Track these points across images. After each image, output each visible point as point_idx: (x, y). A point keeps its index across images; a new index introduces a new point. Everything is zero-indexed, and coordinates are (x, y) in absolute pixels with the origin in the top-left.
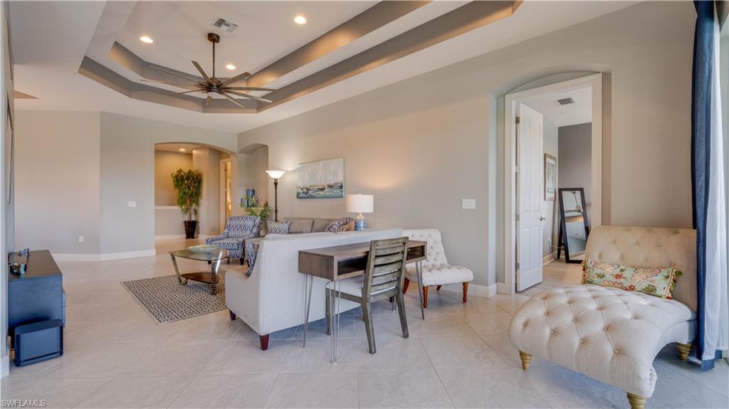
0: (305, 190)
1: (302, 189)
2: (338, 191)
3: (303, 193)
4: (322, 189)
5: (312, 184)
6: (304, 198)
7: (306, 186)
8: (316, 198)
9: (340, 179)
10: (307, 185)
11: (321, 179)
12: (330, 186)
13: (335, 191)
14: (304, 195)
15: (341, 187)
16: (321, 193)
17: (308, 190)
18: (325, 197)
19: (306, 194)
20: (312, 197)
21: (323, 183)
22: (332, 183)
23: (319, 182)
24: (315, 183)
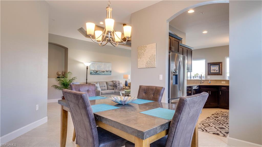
0: (95, 72)
1: (93, 71)
2: (110, 73)
3: (94, 72)
4: (104, 72)
5: (99, 69)
6: (95, 74)
7: (96, 70)
9: (110, 69)
11: (103, 68)
12: (107, 71)
13: (109, 73)
14: (95, 73)
15: (111, 72)
16: (103, 73)
17: (97, 72)
18: (105, 75)
19: (96, 73)
20: (99, 74)
21: (104, 70)
22: (108, 70)
23: (102, 69)
24: (100, 69)
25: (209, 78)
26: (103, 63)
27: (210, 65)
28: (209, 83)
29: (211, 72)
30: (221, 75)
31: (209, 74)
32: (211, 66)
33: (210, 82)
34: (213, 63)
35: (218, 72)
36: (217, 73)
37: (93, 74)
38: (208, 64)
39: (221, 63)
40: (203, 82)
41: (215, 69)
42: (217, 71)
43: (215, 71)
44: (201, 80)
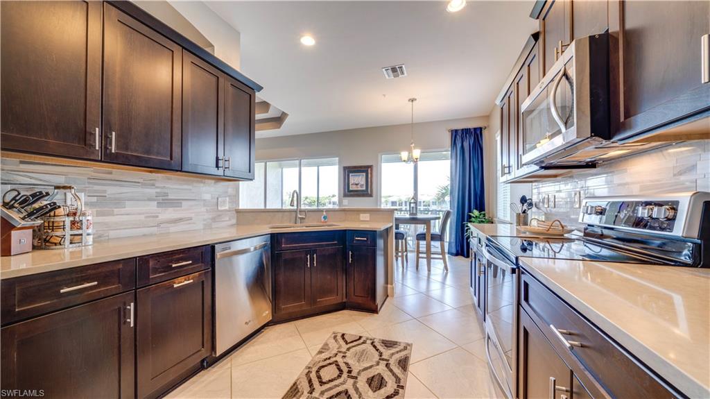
25: (347, 204)
27: (348, 171)
28: (323, 220)
29: (351, 189)
30: (371, 196)
31: (345, 195)
32: (351, 174)
33: (325, 218)
34: (355, 167)
35: (364, 188)
36: (363, 191)
38: (345, 168)
39: (371, 167)
40: (303, 218)
41: (358, 180)
42: (362, 186)
43: (359, 186)
44: (295, 211)
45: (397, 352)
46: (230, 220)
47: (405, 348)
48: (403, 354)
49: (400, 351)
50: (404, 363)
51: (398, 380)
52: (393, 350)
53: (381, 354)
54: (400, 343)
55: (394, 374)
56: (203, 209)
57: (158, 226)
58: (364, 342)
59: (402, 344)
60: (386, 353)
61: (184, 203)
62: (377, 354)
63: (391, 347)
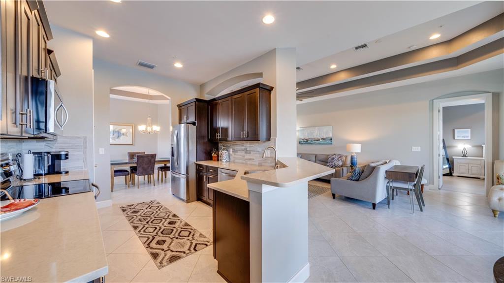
0: (305, 140)
2: (329, 142)
4: (318, 140)
5: (310, 137)
8: (313, 144)
9: (330, 135)
10: (307, 138)
11: (317, 135)
12: (323, 139)
13: (327, 141)
14: (304, 143)
15: (331, 139)
16: (317, 142)
17: (307, 140)
18: (320, 144)
19: (306, 142)
20: (311, 144)
21: (318, 137)
22: (325, 137)
23: (315, 137)
24: (312, 137)
26: (317, 128)
37: (302, 144)
45: (164, 258)
46: (271, 163)
47: (161, 263)
48: (160, 259)
49: (163, 259)
50: (155, 256)
51: (152, 248)
52: (167, 257)
53: (172, 251)
54: (168, 264)
55: (156, 249)
56: (259, 155)
57: (244, 160)
58: (189, 249)
59: (166, 264)
60: (169, 254)
61: (252, 152)
62: (174, 249)
63: (171, 258)
